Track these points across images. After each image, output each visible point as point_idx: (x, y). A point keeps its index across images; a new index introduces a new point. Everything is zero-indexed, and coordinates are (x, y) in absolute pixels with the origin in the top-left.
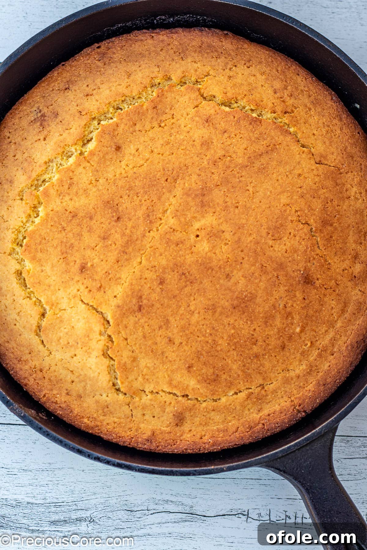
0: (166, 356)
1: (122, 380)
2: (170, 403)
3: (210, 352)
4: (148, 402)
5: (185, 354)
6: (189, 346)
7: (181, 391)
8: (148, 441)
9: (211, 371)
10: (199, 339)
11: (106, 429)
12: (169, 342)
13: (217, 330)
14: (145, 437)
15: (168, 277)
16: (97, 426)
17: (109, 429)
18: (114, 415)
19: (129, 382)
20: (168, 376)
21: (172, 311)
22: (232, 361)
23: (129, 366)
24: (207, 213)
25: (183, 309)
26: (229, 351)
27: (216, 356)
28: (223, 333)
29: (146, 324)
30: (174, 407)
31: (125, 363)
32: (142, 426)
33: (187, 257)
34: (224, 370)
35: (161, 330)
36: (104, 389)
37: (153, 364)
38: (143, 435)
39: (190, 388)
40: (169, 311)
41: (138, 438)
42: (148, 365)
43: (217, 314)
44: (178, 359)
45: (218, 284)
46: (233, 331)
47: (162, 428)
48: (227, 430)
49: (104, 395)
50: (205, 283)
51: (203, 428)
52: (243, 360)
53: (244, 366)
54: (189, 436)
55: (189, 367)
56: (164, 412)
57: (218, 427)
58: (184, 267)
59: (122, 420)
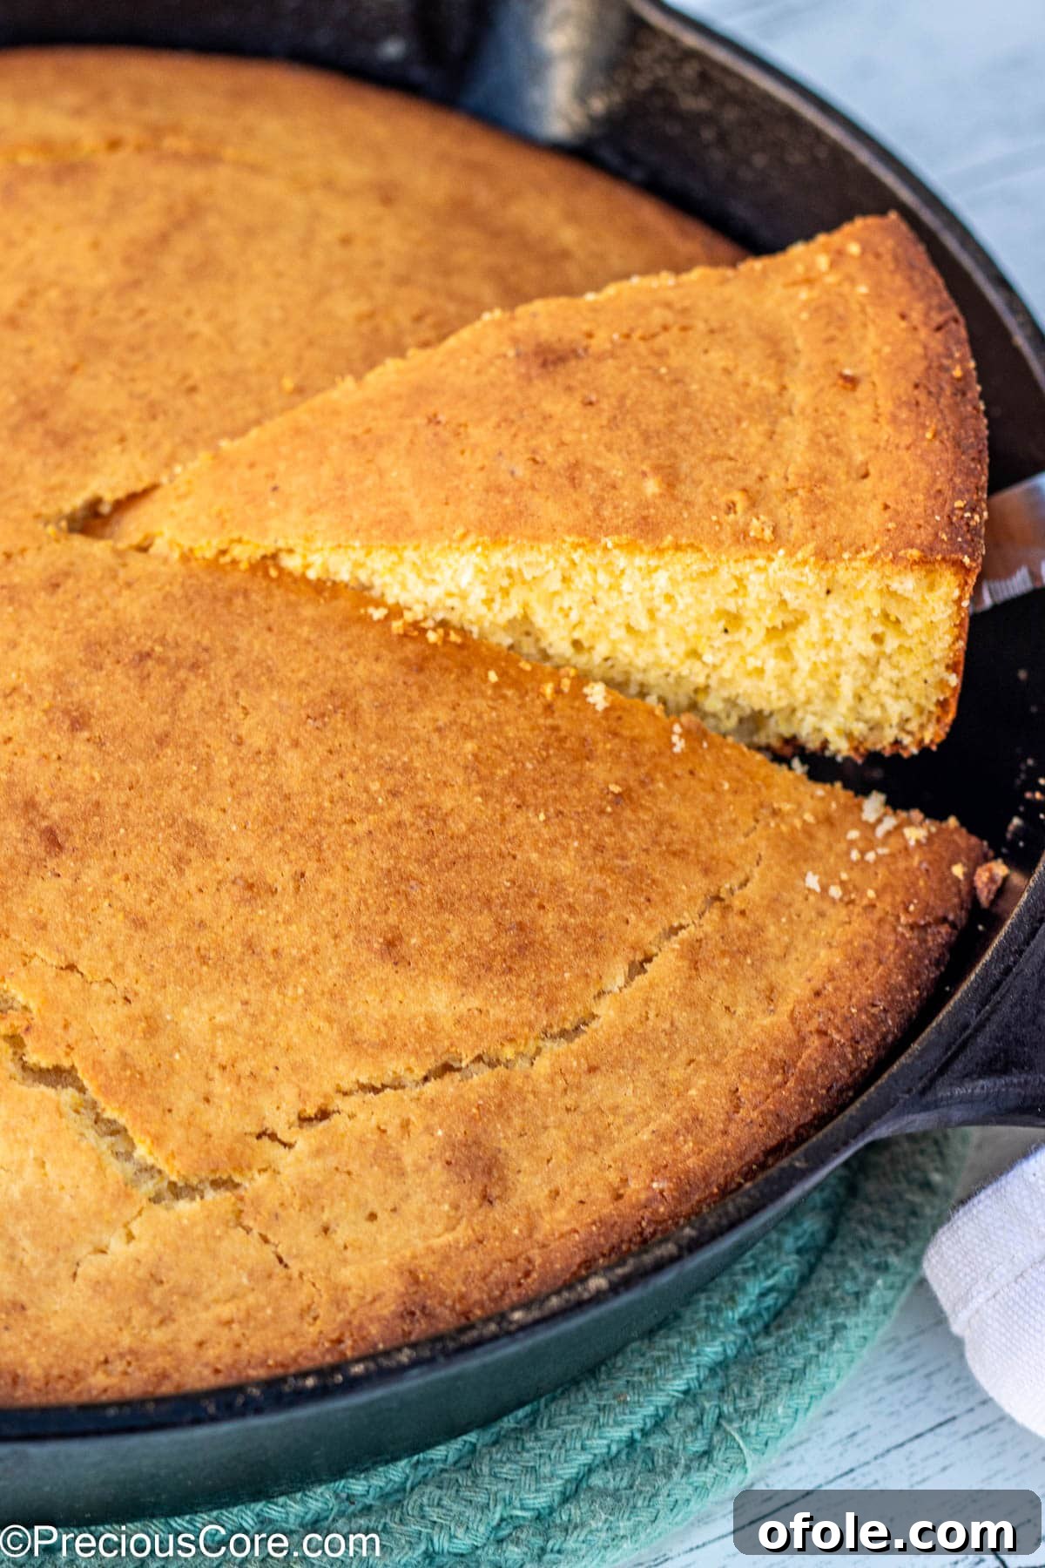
0: (268, 949)
1: (154, 1128)
2: (406, 1125)
3: (434, 854)
4: (315, 1169)
5: (338, 906)
6: (339, 868)
7: (416, 1053)
8: (412, 1314)
9: (485, 920)
10: (361, 828)
11: (206, 1365)
12: (248, 894)
13: (407, 769)
14: (387, 1308)
15: (94, 691)
16: (164, 1376)
17: (219, 1358)
18: (208, 1296)
19: (188, 1124)
20: (329, 1019)
21: (185, 788)
22: (541, 852)
23: (144, 1061)
24: (94, 454)
25: (225, 760)
26: (503, 819)
27: (468, 857)
28: (435, 768)
29: (115, 878)
30: (429, 1130)
31: (124, 1054)
32: (346, 1274)
33: (120, 603)
34: (531, 895)
35: (188, 872)
36: (99, 1213)
37: (238, 1006)
38: (378, 1305)
39: (446, 1023)
40: (174, 794)
41: (361, 1327)
42: (220, 1019)
43: (369, 717)
44: (326, 935)
45: (300, 622)
46: (470, 746)
47: (436, 1242)
48: (696, 1119)
49: (116, 1245)
50: (250, 644)
51: (596, 1160)
52: (581, 830)
53: (599, 848)
54: (561, 1214)
55: (390, 944)
56: (403, 1174)
57: (652, 1127)
58: (128, 636)
59: (251, 1299)
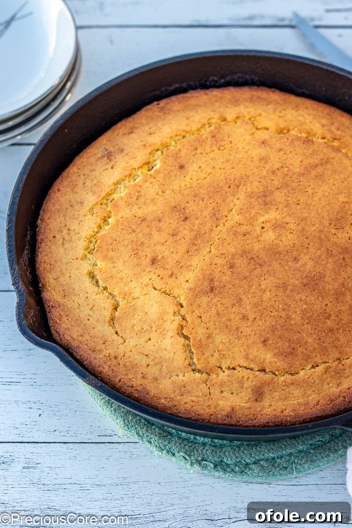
0: (240, 331)
1: (199, 357)
2: (248, 378)
3: (284, 326)
4: (226, 378)
5: (259, 328)
6: (264, 321)
7: (258, 365)
8: (228, 416)
9: (287, 344)
10: (273, 314)
11: (184, 408)
12: (243, 318)
13: (289, 306)
14: (224, 413)
15: (238, 262)
16: (175, 406)
17: (187, 407)
18: (192, 394)
19: (205, 359)
20: (244, 350)
21: (243, 290)
22: (306, 334)
23: (204, 342)
24: (270, 210)
25: (254, 288)
26: (303, 324)
27: (291, 330)
28: (296, 308)
29: (219, 303)
30: (252, 381)
31: (201, 339)
32: (221, 403)
33: (255, 244)
34: (299, 343)
35: (234, 308)
36: (180, 368)
37: (228, 340)
38: (223, 411)
39: (267, 361)
40: (241, 290)
41: (217, 414)
42: (223, 341)
43: (288, 292)
44: (253, 333)
45: (287, 265)
46: (305, 306)
47: (242, 404)
48: (307, 403)
49: (181, 376)
50: (274, 265)
51: (283, 402)
52: (318, 334)
53: (319, 339)
54: (269, 410)
55: (265, 341)
56: (243, 387)
57: (298, 401)
58: (252, 252)
59: (200, 399)
